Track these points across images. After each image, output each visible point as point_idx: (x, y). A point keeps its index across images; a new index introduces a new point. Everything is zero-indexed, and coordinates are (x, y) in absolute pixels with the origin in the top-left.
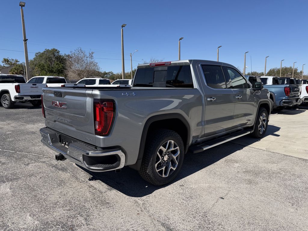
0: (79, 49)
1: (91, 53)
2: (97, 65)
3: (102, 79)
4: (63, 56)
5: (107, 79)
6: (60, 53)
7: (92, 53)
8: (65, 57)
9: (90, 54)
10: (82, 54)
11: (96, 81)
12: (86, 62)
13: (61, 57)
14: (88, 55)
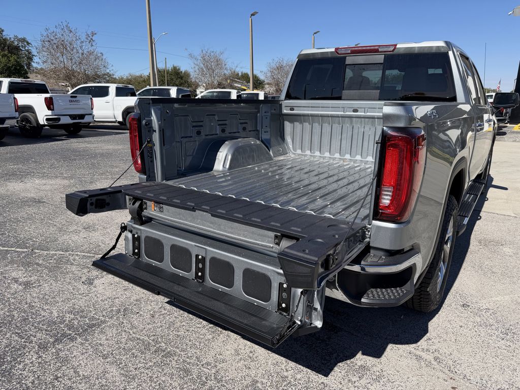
0: (65, 24)
1: (89, 33)
2: (104, 57)
3: (121, 85)
4: (12, 39)
5: (130, 86)
6: (4, 33)
7: (93, 34)
8: (16, 43)
9: (88, 35)
10: (71, 35)
11: (110, 89)
12: (80, 51)
13: (8, 43)
14: (83, 38)
